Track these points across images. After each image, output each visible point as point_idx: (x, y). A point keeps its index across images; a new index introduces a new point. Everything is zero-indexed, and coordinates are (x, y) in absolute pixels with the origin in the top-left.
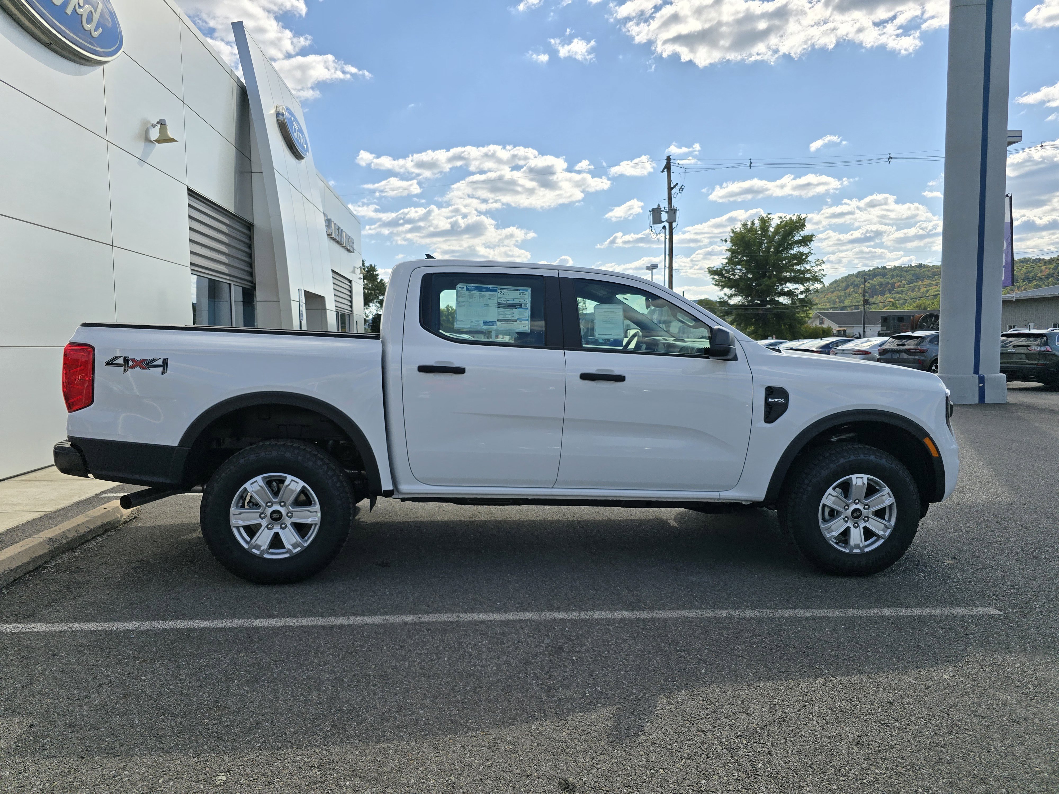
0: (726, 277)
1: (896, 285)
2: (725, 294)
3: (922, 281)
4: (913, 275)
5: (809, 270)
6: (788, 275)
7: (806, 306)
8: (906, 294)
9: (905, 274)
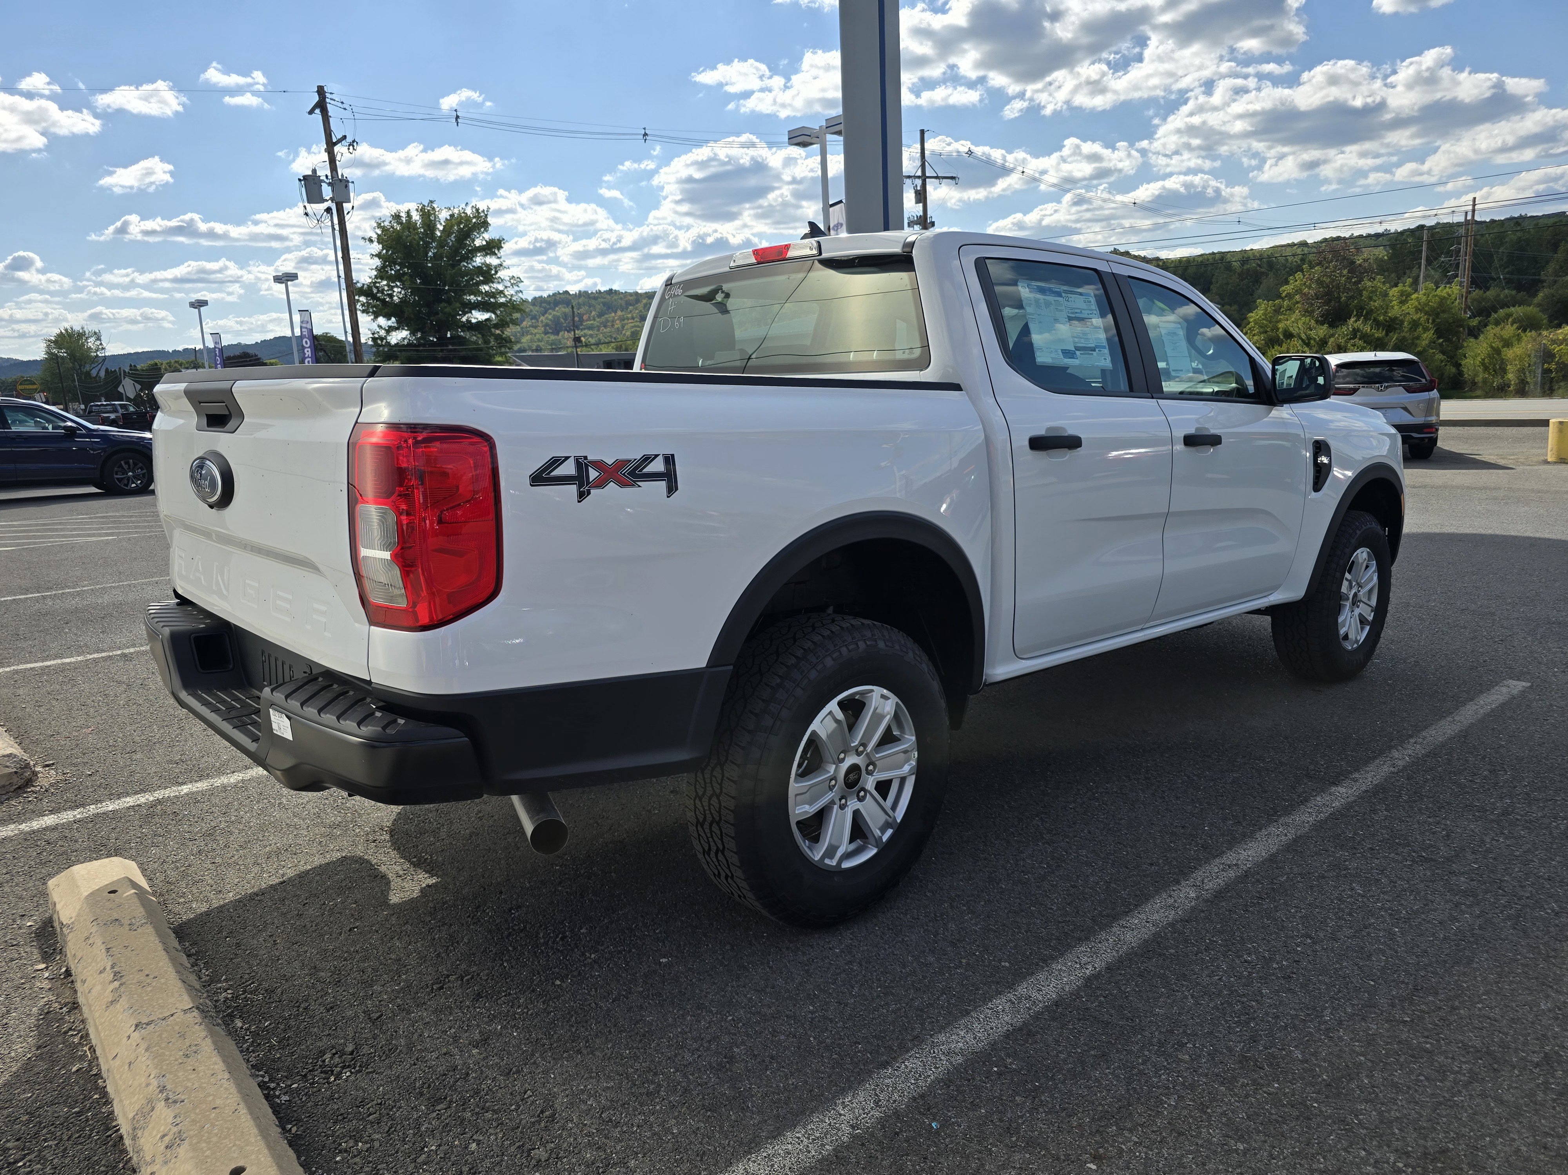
0: (378, 299)
1: (585, 317)
2: (380, 327)
3: (616, 312)
4: (604, 304)
5: (502, 292)
6: (472, 298)
7: (505, 347)
8: (598, 330)
9: (593, 302)
